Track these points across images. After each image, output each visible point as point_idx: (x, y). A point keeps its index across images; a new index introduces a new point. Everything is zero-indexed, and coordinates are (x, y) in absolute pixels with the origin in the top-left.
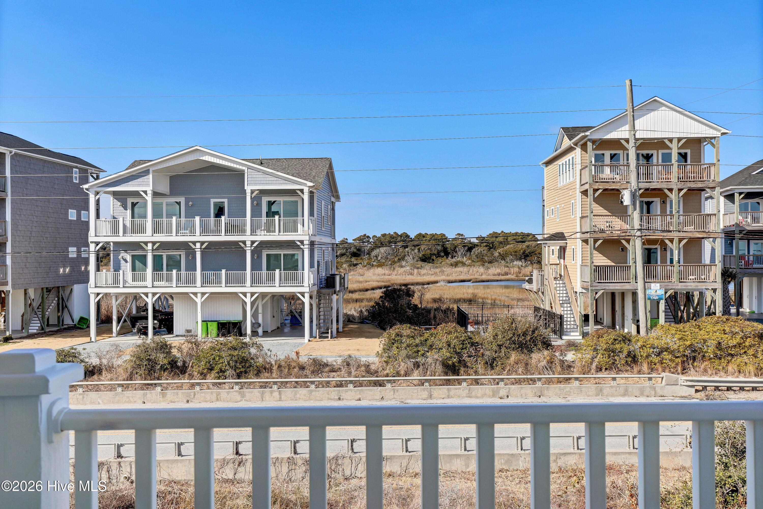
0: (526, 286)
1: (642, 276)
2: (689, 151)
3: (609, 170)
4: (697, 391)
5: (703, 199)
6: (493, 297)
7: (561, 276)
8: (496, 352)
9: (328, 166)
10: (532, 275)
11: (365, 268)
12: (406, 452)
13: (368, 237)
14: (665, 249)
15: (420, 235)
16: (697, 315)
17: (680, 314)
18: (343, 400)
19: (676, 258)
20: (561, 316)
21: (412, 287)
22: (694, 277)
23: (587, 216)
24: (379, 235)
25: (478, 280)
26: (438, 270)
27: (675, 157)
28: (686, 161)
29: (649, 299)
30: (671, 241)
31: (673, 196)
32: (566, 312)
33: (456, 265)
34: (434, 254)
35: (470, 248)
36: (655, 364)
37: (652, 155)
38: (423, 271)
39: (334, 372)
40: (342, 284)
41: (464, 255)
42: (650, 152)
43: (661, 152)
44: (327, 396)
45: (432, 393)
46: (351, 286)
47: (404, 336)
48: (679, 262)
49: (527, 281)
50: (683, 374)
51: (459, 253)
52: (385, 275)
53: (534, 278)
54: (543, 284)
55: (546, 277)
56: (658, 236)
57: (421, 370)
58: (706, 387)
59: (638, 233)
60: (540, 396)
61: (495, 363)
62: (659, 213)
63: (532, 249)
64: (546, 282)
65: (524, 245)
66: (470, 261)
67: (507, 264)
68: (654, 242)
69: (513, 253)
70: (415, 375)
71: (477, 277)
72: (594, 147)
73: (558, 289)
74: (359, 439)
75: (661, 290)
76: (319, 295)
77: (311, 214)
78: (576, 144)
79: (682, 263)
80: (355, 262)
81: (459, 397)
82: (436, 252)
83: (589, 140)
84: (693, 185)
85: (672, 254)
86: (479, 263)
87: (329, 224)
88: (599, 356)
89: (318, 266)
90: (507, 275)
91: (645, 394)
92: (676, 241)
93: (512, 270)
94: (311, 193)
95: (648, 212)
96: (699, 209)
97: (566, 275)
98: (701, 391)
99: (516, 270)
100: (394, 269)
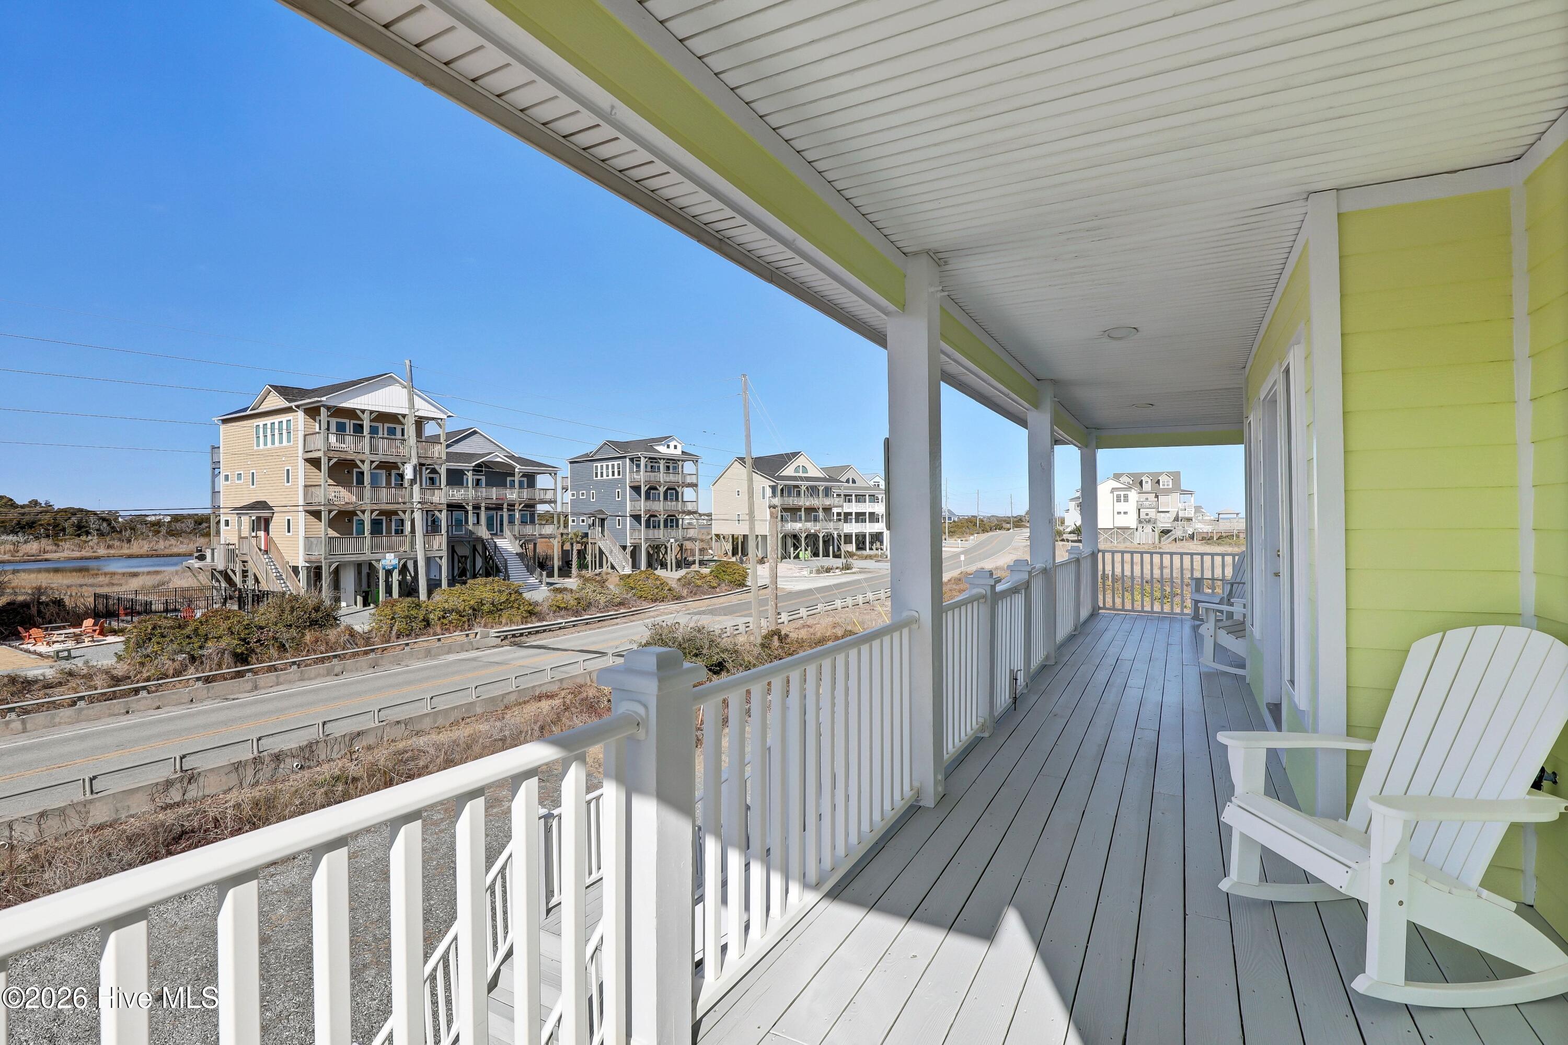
3: (335, 438)
4: (502, 640)
14: (391, 521)
18: (133, 712)
19: (408, 529)
23: (320, 485)
44: (107, 712)
45: (258, 683)
58: (507, 636)
60: (374, 667)
62: (384, 485)
70: (190, 671)
72: (329, 413)
73: (270, 564)
74: (188, 754)
75: (395, 561)
78: (298, 407)
81: (290, 682)
83: (324, 406)
88: (397, 624)
91: (465, 649)
97: (272, 549)
98: (504, 639)
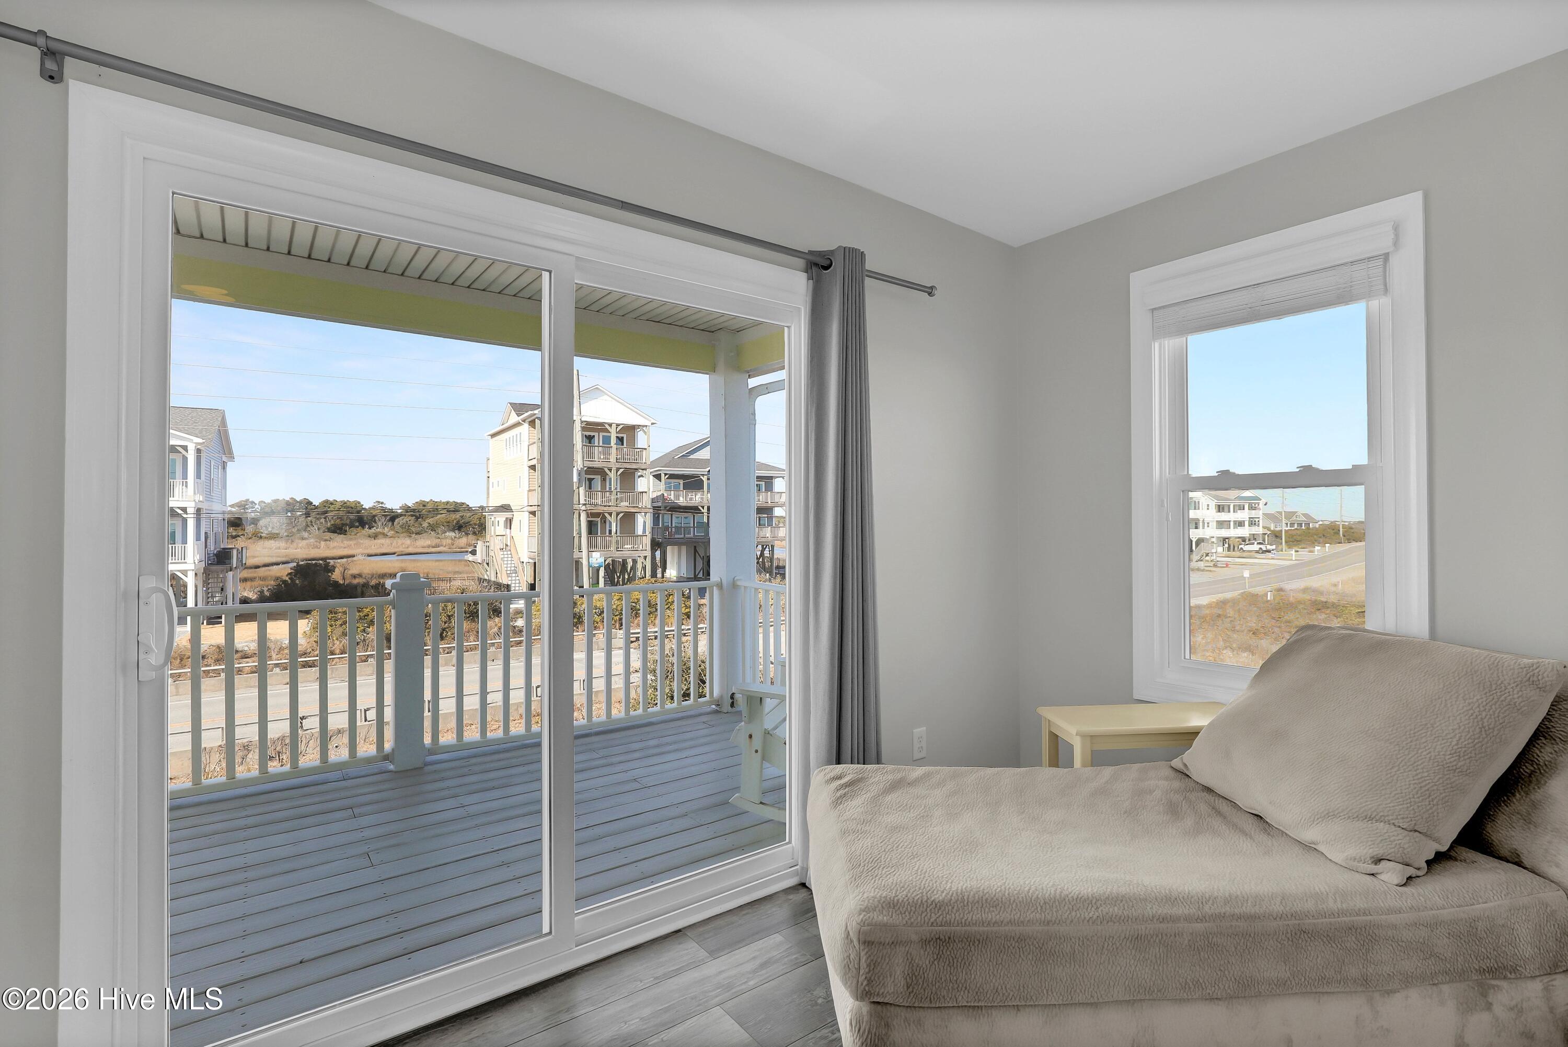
0: (470, 557)
1: (586, 546)
2: (625, 436)
5: (636, 477)
6: (426, 571)
7: (507, 545)
8: (445, 623)
9: (220, 419)
10: (476, 547)
11: (250, 540)
12: (365, 721)
13: (253, 502)
14: (605, 522)
15: (327, 501)
16: (631, 580)
17: (616, 580)
19: (614, 530)
20: (508, 585)
21: (332, 562)
22: (630, 546)
23: (534, 490)
24: (268, 500)
25: (404, 553)
26: (352, 543)
27: (613, 441)
28: (623, 445)
29: (591, 567)
30: (610, 514)
31: (612, 475)
32: (514, 582)
33: (375, 536)
34: (346, 525)
35: (392, 517)
36: (597, 623)
37: (594, 436)
38: (332, 544)
39: (246, 658)
40: (240, 560)
41: (384, 526)
42: (592, 434)
43: (601, 434)
46: (250, 562)
47: (340, 612)
48: (616, 533)
49: (470, 552)
50: (620, 629)
51: (380, 524)
52: (279, 548)
53: (478, 549)
54: (488, 554)
55: (491, 548)
56: (600, 509)
57: (361, 647)
59: (584, 508)
61: (445, 633)
62: (599, 489)
63: (467, 520)
64: (491, 553)
65: (458, 516)
66: (393, 532)
67: (438, 536)
68: (597, 515)
69: (445, 524)
71: (403, 550)
73: (506, 559)
75: (601, 559)
76: (207, 572)
77: (198, 475)
78: (524, 421)
79: (618, 534)
80: (234, 534)
82: (348, 522)
83: (538, 418)
84: (628, 466)
85: (610, 526)
86: (405, 534)
87: (220, 488)
89: (206, 538)
90: (439, 547)
92: (614, 515)
93: (444, 542)
94: (199, 451)
95: (590, 488)
96: (633, 486)
97: (512, 545)
98: (635, 641)
99: (450, 541)
100: (293, 541)
